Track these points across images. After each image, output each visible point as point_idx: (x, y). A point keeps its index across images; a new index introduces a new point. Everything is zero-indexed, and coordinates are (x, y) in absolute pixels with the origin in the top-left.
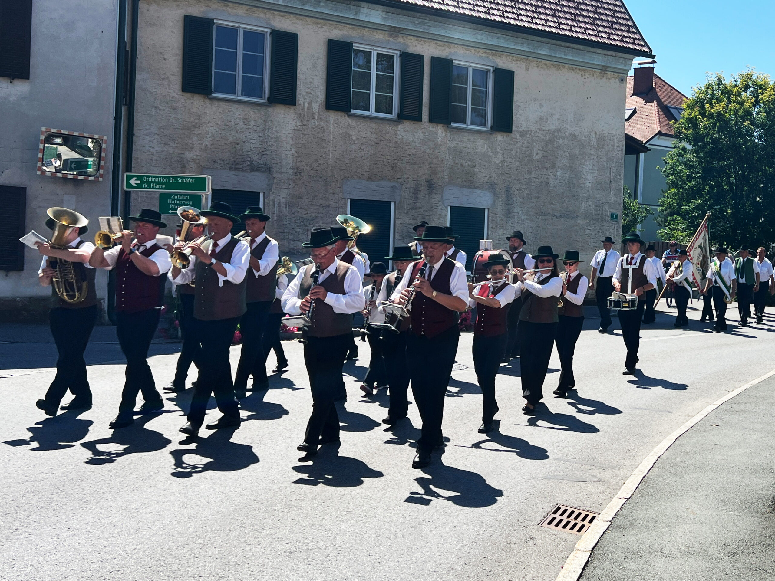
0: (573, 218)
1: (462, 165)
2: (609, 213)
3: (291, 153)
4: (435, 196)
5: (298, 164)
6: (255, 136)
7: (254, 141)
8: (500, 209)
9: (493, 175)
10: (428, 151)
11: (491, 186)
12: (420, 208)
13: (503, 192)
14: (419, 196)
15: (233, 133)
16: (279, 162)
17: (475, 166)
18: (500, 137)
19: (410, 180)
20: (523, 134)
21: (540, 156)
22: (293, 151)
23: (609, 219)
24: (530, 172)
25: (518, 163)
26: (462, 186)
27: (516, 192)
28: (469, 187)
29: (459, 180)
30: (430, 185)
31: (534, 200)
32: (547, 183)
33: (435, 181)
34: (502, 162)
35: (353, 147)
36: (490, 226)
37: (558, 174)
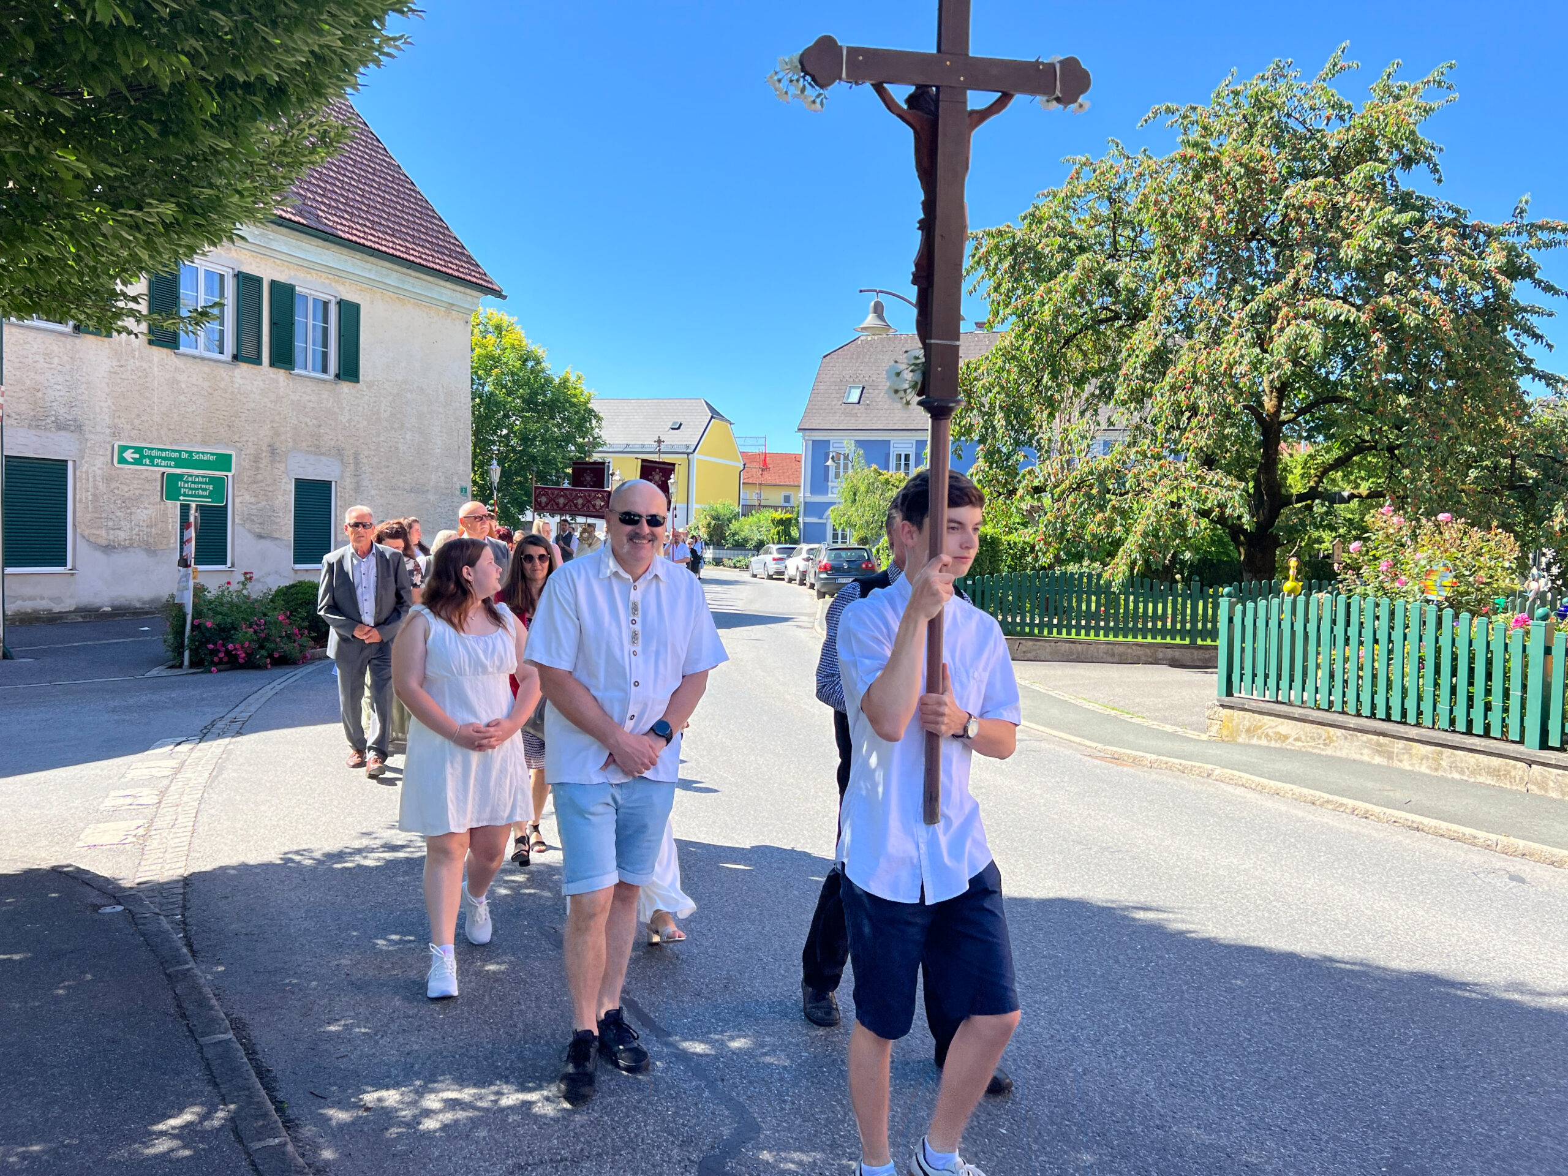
0: (424, 492)
1: (306, 424)
2: (458, 487)
3: (105, 405)
4: (278, 465)
5: (116, 421)
6: (60, 379)
7: (59, 387)
8: (348, 483)
9: (340, 437)
10: (269, 405)
11: (339, 452)
12: (262, 481)
13: (351, 460)
14: (261, 466)
15: (32, 375)
16: (92, 416)
17: (320, 426)
18: (346, 387)
19: (250, 444)
20: (370, 385)
21: (388, 413)
22: (109, 402)
23: (458, 493)
24: (378, 435)
25: (365, 423)
26: (308, 452)
27: (365, 460)
28: (315, 454)
29: (304, 444)
30: (273, 451)
31: (384, 470)
32: (397, 449)
33: (277, 445)
34: (350, 421)
35: (182, 398)
36: (339, 503)
37: (408, 437)
